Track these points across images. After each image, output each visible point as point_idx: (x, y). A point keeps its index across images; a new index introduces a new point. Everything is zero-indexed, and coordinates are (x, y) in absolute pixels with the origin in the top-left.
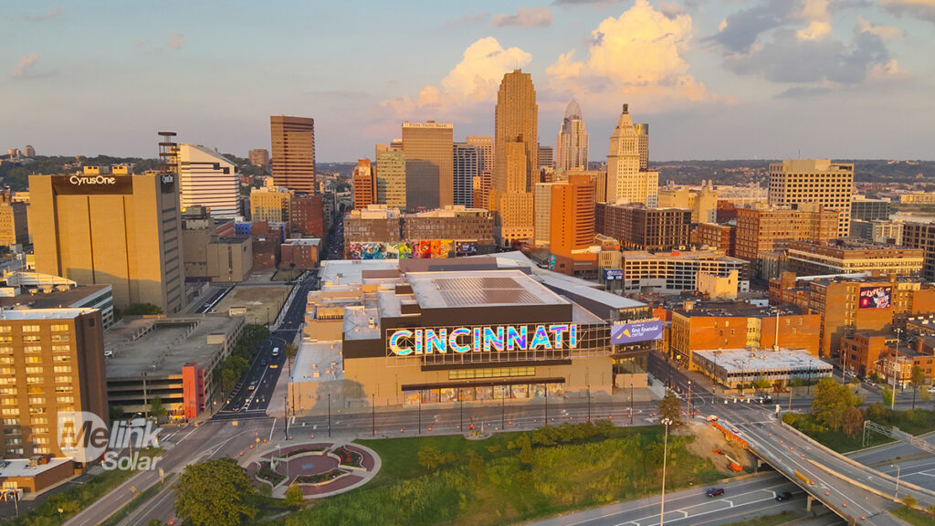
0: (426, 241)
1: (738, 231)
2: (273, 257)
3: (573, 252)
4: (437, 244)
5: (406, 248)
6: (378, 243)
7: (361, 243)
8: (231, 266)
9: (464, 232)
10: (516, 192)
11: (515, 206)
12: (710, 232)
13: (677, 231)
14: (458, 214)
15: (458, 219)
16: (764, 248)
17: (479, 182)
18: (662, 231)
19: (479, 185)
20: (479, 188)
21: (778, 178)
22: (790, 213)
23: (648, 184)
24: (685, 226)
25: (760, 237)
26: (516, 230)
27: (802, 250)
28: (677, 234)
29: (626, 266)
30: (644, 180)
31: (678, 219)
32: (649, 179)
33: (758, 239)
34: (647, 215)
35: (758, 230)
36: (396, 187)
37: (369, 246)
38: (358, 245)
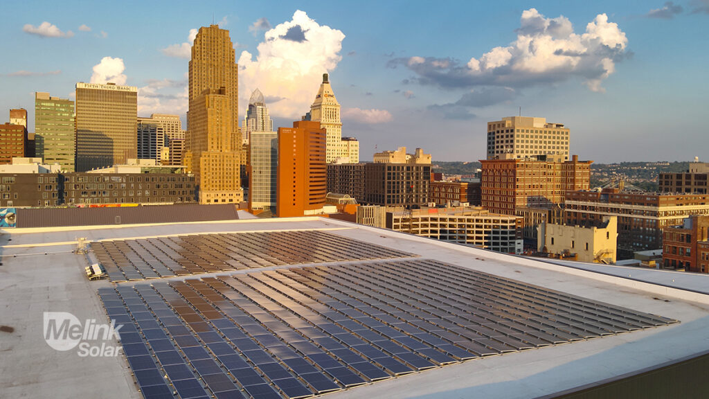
1: (484, 186)
3: (307, 212)
9: (155, 194)
10: (219, 151)
11: (218, 167)
12: (443, 190)
13: (417, 187)
14: (147, 169)
15: (146, 175)
16: (521, 202)
17: (168, 152)
18: (403, 187)
19: (168, 156)
20: (168, 159)
21: (505, 134)
22: (543, 164)
23: (350, 152)
24: (424, 182)
25: (517, 191)
26: (220, 195)
27: (586, 200)
28: (417, 192)
29: (394, 224)
30: (346, 148)
31: (417, 174)
32: (351, 148)
33: (514, 193)
34: (386, 169)
35: (514, 183)
36: (61, 145)
37: (8, 212)
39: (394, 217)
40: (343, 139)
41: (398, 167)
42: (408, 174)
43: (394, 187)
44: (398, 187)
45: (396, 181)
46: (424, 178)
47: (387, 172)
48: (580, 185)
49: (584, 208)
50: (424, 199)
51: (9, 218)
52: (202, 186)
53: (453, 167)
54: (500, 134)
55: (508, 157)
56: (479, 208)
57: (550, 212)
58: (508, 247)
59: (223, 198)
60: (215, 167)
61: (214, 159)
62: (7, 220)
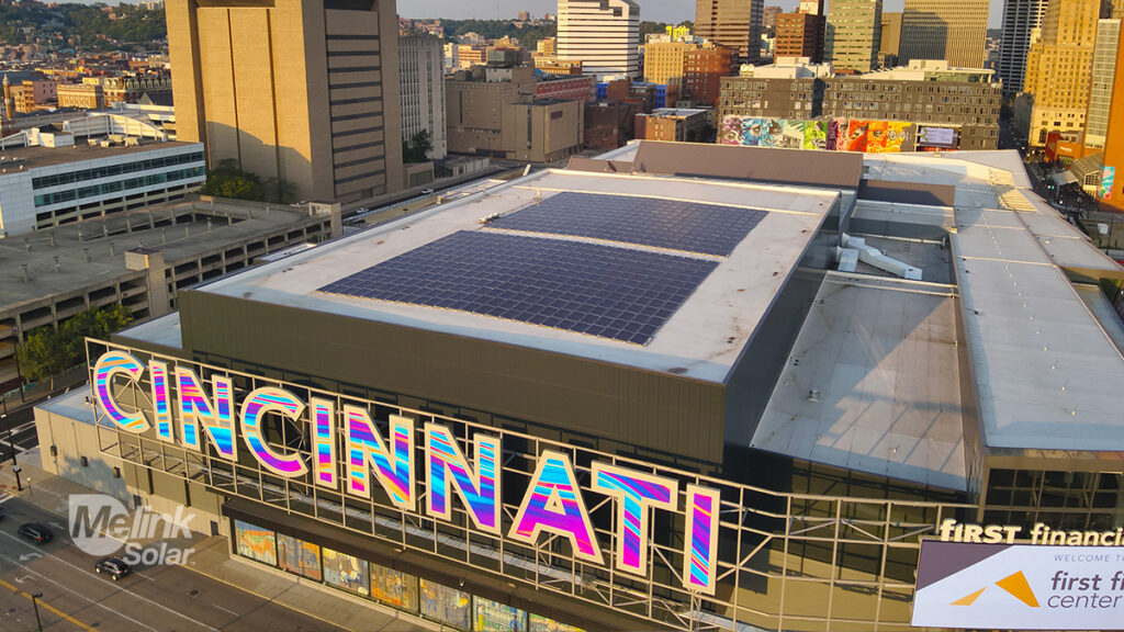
0: (861, 120)
2: (615, 131)
4: (881, 127)
5: (818, 129)
6: (769, 120)
7: (741, 119)
9: (940, 110)
10: (1074, 44)
11: (1068, 71)
14: (932, 75)
15: (929, 85)
26: (1065, 115)
36: (856, 35)
37: (752, 123)
38: (736, 120)
51: (754, 129)
52: (1038, 100)
59: (1070, 120)
60: (1063, 70)
61: (1064, 56)
62: (751, 132)
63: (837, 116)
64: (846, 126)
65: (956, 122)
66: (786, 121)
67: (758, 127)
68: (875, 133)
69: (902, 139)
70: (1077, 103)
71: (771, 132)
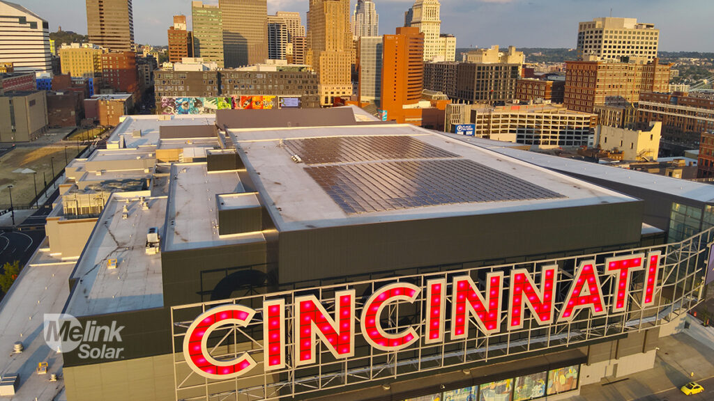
0: (247, 96)
1: (567, 85)
2: (73, 113)
3: (405, 107)
4: (258, 99)
5: (226, 102)
6: (194, 98)
7: (174, 98)
8: (13, 124)
9: (288, 87)
10: (334, 51)
11: (333, 65)
12: (530, 87)
13: (504, 85)
14: (280, 68)
15: (281, 74)
16: (599, 101)
17: (292, 48)
18: (491, 85)
19: (292, 51)
20: (292, 54)
21: (594, 35)
22: (624, 65)
23: (447, 48)
24: (512, 81)
25: (597, 90)
26: (335, 88)
27: (657, 101)
28: (504, 89)
29: (477, 120)
30: (444, 44)
31: (505, 73)
32: (448, 44)
33: (594, 91)
34: (477, 68)
35: (595, 83)
36: (213, 45)
37: (183, 100)
38: (170, 99)
39: (477, 114)
40: (441, 36)
41: (488, 67)
42: (497, 73)
43: (483, 85)
44: (487, 85)
45: (485, 79)
46: (512, 77)
47: (477, 71)
48: (658, 86)
49: (655, 108)
50: (510, 97)
51: (184, 105)
52: (321, 81)
53: (556, 55)
54: (590, 35)
55: (592, 59)
56: (560, 105)
57: (624, 110)
58: (581, 140)
59: (338, 90)
60: (331, 65)
61: (331, 57)
62: (182, 106)
63: (231, 94)
64: (239, 100)
65: (297, 94)
66: (205, 98)
67: (187, 103)
68: (256, 103)
69: (271, 106)
70: (339, 82)
71: (196, 105)
